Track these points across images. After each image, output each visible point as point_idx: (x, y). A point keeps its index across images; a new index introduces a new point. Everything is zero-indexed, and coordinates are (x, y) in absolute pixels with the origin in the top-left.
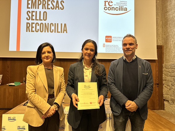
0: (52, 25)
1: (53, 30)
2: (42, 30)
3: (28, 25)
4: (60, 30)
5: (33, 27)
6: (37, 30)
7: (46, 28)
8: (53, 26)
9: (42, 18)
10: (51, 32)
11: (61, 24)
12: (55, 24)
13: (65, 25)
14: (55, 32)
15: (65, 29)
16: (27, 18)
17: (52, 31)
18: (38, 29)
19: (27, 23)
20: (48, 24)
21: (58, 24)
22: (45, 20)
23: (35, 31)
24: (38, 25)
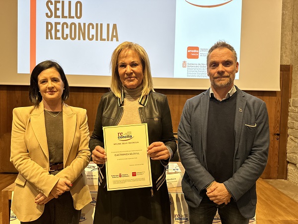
0: (91, 26)
1: (93, 36)
2: (73, 37)
3: (49, 26)
4: (105, 36)
5: (58, 31)
6: (65, 36)
7: (81, 32)
8: (93, 28)
9: (73, 14)
10: (89, 39)
11: (108, 25)
12: (97, 24)
13: (115, 26)
14: (97, 39)
15: (115, 34)
16: (47, 14)
17: (91, 37)
18: (67, 35)
19: (48, 23)
20: (84, 24)
21: (101, 25)
22: (78, 18)
23: (61, 38)
24: (67, 27)
